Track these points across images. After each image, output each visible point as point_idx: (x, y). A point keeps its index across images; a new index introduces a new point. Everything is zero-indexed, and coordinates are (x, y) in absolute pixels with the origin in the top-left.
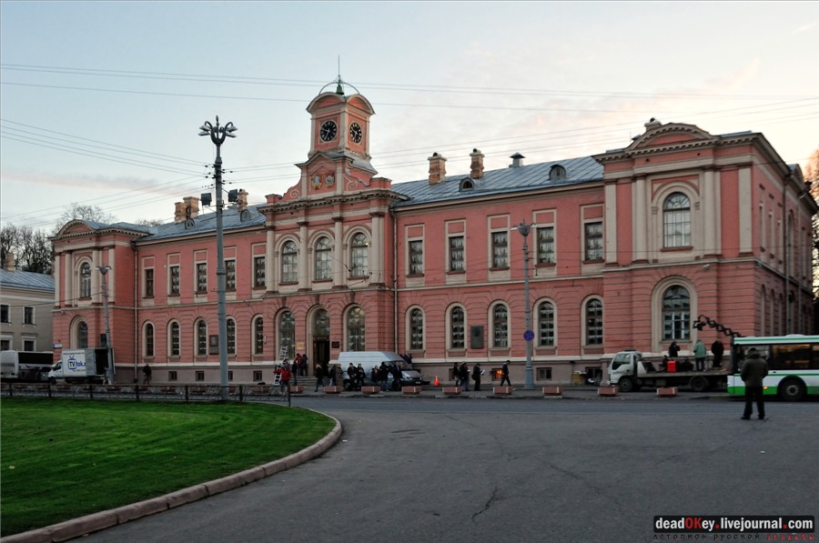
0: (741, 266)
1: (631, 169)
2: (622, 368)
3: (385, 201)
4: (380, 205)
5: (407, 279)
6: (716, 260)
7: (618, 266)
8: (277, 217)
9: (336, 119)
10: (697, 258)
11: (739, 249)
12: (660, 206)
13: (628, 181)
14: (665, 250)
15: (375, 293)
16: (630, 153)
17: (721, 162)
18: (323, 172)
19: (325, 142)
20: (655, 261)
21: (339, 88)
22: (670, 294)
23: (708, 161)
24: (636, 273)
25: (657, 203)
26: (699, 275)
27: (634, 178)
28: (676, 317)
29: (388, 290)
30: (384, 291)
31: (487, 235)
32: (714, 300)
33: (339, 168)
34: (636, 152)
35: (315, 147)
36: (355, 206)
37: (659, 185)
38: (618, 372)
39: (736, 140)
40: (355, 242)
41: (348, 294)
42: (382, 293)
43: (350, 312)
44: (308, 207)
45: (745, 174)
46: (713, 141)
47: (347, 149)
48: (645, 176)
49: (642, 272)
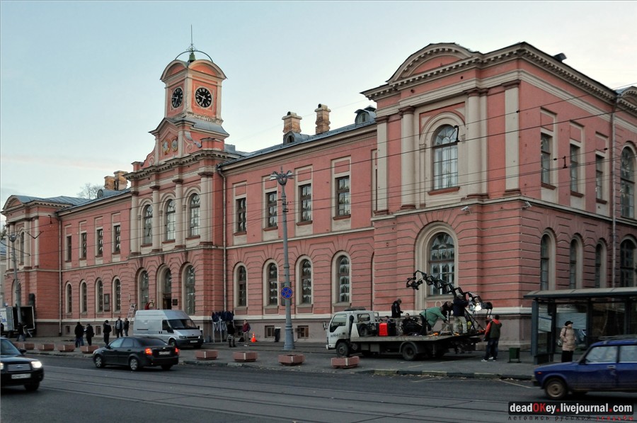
0: (506, 206)
1: (398, 104)
2: (339, 330)
3: (213, 160)
4: (207, 165)
5: (235, 237)
6: (475, 201)
7: (388, 214)
8: (141, 183)
9: (182, 85)
10: (463, 199)
11: (505, 186)
12: (429, 144)
13: (398, 117)
14: (433, 192)
15: (202, 251)
16: (394, 84)
17: (487, 83)
18: (170, 137)
19: (175, 109)
20: (423, 206)
21: (192, 56)
22: (437, 242)
23: (471, 84)
24: (401, 220)
25: (426, 139)
26: (460, 219)
27: (402, 112)
28: (444, 270)
29: (216, 249)
30: (212, 249)
31: (295, 188)
32: (475, 248)
33: (180, 133)
34: (399, 83)
35: (168, 114)
36: (191, 168)
37: (428, 118)
38: (335, 336)
39: (499, 56)
40: (193, 203)
41: (183, 254)
42: (209, 252)
43: (187, 270)
44: (157, 172)
45: (512, 95)
46: (473, 60)
47: (189, 113)
48: (412, 109)
49: (405, 219)
